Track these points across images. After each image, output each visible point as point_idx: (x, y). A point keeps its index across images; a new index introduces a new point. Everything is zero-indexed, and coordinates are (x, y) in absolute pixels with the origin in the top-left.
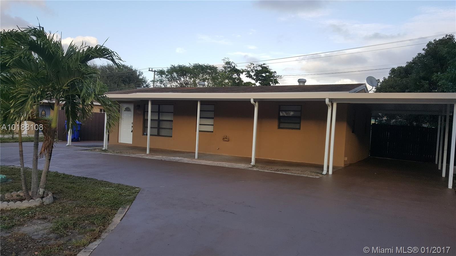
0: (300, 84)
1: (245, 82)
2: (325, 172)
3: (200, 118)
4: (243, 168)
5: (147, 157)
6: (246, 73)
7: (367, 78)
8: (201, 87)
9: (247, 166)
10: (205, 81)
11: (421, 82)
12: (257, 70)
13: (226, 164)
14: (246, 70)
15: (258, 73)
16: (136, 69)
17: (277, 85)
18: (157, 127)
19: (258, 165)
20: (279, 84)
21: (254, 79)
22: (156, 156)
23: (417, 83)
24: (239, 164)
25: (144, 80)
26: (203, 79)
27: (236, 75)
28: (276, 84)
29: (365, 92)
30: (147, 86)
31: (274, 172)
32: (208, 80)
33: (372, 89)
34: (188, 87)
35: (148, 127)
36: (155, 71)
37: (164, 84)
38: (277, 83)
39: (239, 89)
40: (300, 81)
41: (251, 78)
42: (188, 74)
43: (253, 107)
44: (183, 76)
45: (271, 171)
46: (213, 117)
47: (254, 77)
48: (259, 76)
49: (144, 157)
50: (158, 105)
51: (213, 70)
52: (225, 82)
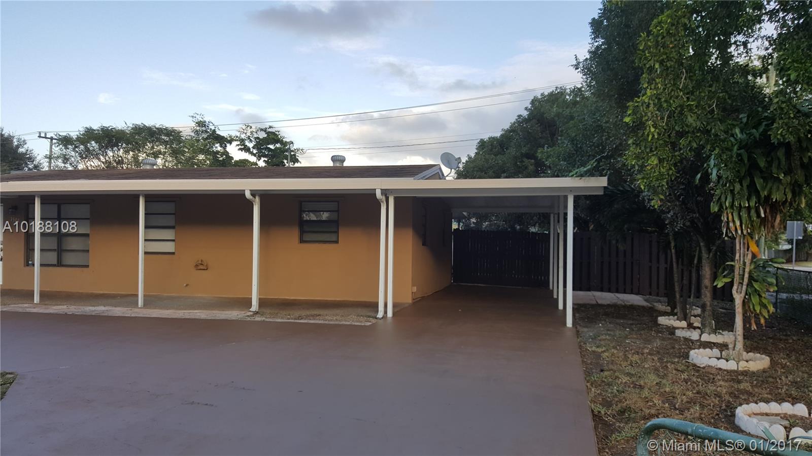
0: (335, 165)
1: (238, 159)
2: (380, 315)
3: (147, 227)
4: (234, 319)
5: (35, 310)
6: (239, 143)
7: (442, 155)
8: (148, 168)
9: (243, 315)
10: (159, 157)
11: (524, 162)
12: (258, 138)
13: (202, 313)
14: (237, 137)
15: (261, 145)
16: (11, 134)
17: (297, 165)
18: (56, 248)
19: (265, 311)
20: (301, 163)
21: (254, 155)
22: (55, 307)
23: (518, 163)
24: (227, 312)
25: (28, 156)
26: (153, 154)
27: (218, 145)
28: (294, 163)
29: (440, 179)
30: (36, 167)
31: (292, 321)
32: (164, 155)
33: (450, 174)
34: (123, 168)
35: (34, 250)
36: (52, 139)
37: (71, 164)
38: (297, 161)
39: (224, 172)
40: (334, 159)
41: (248, 153)
42: (122, 144)
43: (250, 205)
44: (112, 147)
45: (289, 319)
46: (174, 225)
47: (254, 150)
48: (263, 149)
49: (28, 310)
50: (56, 206)
51: (173, 136)
52: (198, 160)
